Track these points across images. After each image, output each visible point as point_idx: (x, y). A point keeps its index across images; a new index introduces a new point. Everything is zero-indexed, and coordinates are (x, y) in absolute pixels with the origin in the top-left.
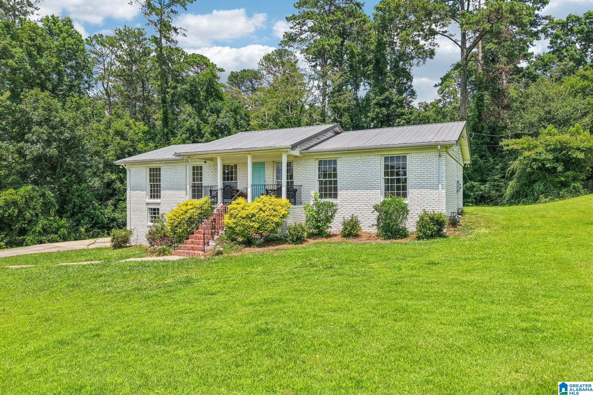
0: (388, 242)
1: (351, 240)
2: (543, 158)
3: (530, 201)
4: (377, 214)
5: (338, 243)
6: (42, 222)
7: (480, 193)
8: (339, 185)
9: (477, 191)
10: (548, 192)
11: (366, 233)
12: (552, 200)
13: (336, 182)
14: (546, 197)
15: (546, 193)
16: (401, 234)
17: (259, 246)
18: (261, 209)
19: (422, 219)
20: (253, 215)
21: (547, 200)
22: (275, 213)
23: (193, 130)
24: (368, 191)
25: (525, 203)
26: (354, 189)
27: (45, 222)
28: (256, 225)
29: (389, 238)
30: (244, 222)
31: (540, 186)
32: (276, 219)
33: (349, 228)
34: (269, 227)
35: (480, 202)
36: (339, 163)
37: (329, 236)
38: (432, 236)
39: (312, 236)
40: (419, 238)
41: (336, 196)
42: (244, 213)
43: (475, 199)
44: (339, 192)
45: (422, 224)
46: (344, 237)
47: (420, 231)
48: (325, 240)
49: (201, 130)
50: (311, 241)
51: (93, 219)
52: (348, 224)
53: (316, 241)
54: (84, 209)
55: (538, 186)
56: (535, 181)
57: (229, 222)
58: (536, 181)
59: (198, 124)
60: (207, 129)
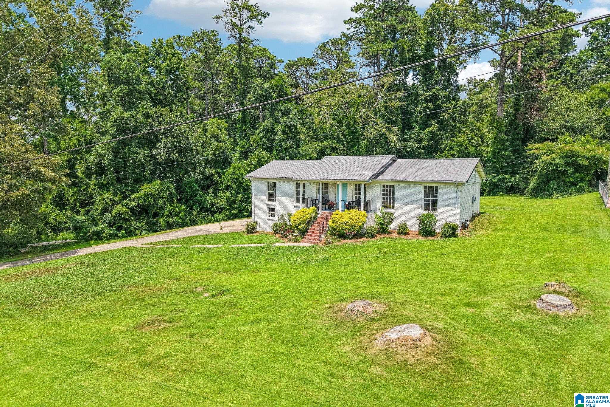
0: (424, 238)
1: (402, 237)
2: (556, 163)
3: (546, 196)
4: (418, 221)
5: (396, 238)
6: (169, 208)
7: (511, 184)
8: (396, 201)
9: (507, 183)
10: (560, 189)
11: (412, 231)
12: (563, 196)
13: (393, 199)
14: (558, 194)
15: (558, 190)
16: (432, 234)
17: (351, 239)
18: (351, 219)
19: (444, 226)
20: (347, 222)
21: (558, 195)
22: (359, 221)
23: (268, 129)
24: (414, 206)
25: (542, 197)
26: (405, 204)
27: (171, 208)
28: (349, 228)
29: (425, 236)
30: (342, 225)
31: (554, 184)
32: (360, 224)
33: (402, 230)
34: (357, 228)
35: (510, 191)
36: (395, 187)
37: (389, 233)
38: (449, 236)
39: (379, 232)
40: (442, 237)
41: (393, 207)
42: (341, 221)
43: (506, 188)
44: (396, 205)
45: (444, 229)
46: (399, 234)
47: (443, 233)
48: (387, 236)
49: (274, 129)
50: (379, 236)
51: (200, 204)
52: (402, 227)
53: (382, 236)
54: (194, 197)
55: (553, 184)
56: (550, 180)
57: (333, 225)
58: (552, 180)
59: (272, 124)
60: (279, 128)
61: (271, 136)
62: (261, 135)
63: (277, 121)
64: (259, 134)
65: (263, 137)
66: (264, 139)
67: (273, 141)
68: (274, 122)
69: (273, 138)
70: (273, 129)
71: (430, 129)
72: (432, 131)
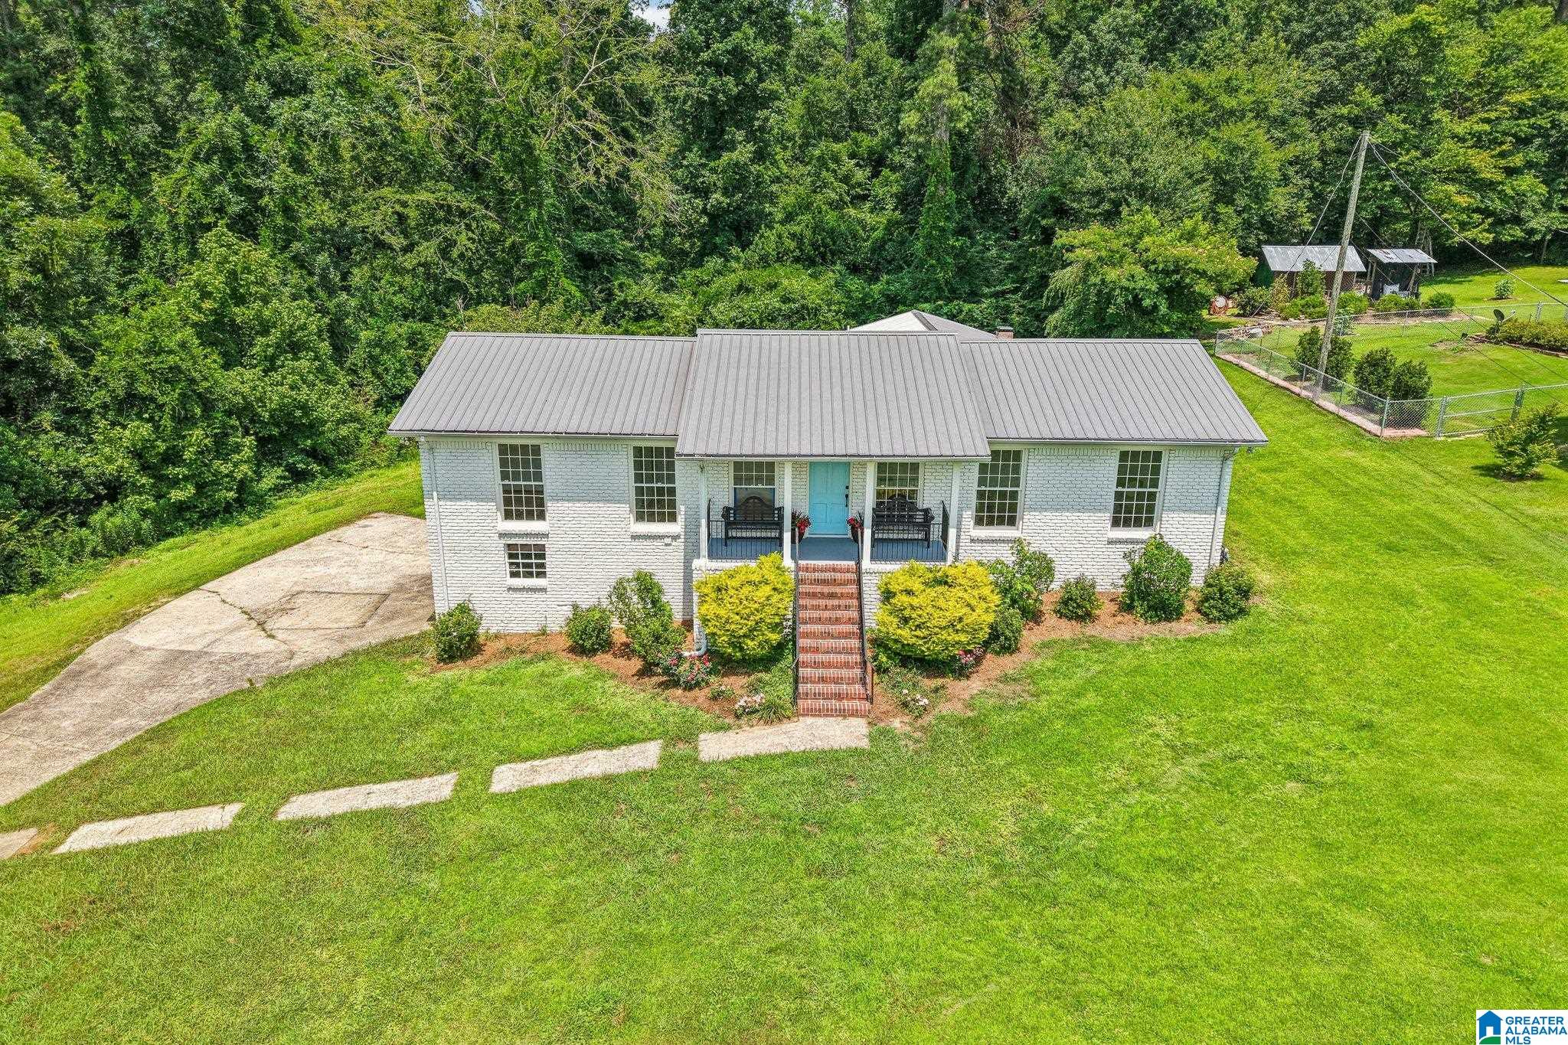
8: (1024, 503)
13: (1015, 495)
24: (1085, 516)
26: (1057, 510)
37: (1035, 616)
41: (1012, 522)
44: (1025, 516)
59: (240, 127)
60: (270, 145)
61: (245, 174)
62: (202, 171)
63: (261, 116)
64: (191, 166)
65: (216, 179)
66: (219, 189)
67: (257, 193)
68: (247, 120)
69: (257, 182)
70: (247, 148)
71: (735, 155)
72: (737, 164)
